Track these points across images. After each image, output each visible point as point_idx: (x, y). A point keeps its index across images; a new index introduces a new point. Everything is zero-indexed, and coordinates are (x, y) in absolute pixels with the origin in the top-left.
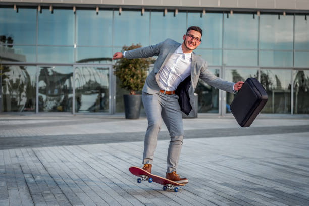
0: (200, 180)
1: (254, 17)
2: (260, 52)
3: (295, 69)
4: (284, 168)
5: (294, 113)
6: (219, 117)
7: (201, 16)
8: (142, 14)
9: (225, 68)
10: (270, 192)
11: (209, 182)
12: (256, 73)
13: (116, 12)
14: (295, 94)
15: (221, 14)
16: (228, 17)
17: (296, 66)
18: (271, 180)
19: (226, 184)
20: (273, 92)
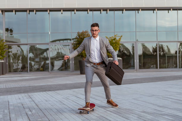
0: (129, 110)
1: (154, 12)
2: (158, 33)
3: (179, 42)
4: (177, 101)
5: (179, 68)
6: (135, 71)
7: (123, 13)
8: (88, 13)
9: (138, 43)
10: (171, 116)
11: (134, 111)
12: (155, 45)
13: (73, 12)
14: (179, 56)
15: (134, 12)
16: (138, 13)
17: (179, 40)
18: (171, 109)
19: (144, 112)
20: (166, 55)
